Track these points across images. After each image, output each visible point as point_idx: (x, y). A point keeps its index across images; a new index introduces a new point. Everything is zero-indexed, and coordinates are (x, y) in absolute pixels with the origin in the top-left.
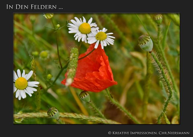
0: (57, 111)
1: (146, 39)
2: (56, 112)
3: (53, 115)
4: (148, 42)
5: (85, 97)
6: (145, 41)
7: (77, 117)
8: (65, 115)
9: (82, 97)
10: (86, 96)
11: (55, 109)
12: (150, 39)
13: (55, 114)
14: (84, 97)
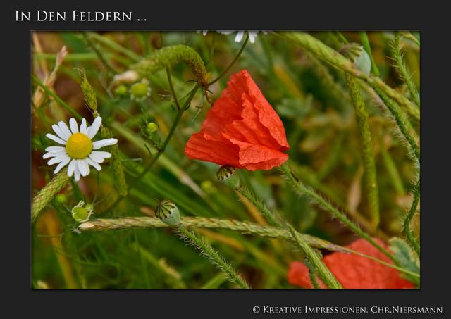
0: (173, 207)
1: (353, 53)
2: (172, 210)
3: (166, 217)
4: (359, 58)
5: (227, 177)
6: (353, 56)
7: (238, 227)
8: (213, 222)
9: (223, 179)
10: (229, 175)
11: (171, 204)
12: (364, 51)
13: (170, 213)
14: (225, 177)
